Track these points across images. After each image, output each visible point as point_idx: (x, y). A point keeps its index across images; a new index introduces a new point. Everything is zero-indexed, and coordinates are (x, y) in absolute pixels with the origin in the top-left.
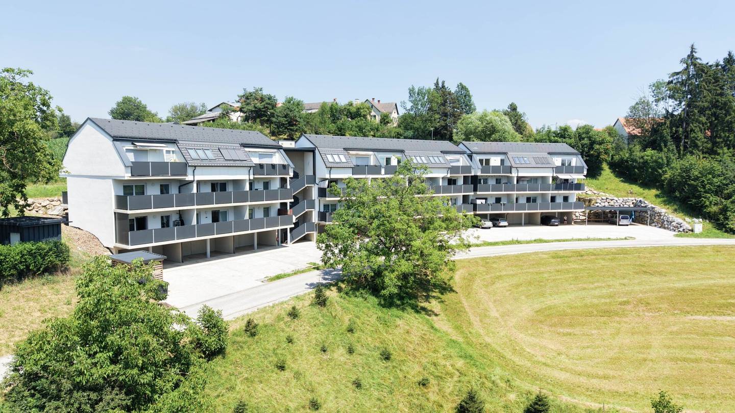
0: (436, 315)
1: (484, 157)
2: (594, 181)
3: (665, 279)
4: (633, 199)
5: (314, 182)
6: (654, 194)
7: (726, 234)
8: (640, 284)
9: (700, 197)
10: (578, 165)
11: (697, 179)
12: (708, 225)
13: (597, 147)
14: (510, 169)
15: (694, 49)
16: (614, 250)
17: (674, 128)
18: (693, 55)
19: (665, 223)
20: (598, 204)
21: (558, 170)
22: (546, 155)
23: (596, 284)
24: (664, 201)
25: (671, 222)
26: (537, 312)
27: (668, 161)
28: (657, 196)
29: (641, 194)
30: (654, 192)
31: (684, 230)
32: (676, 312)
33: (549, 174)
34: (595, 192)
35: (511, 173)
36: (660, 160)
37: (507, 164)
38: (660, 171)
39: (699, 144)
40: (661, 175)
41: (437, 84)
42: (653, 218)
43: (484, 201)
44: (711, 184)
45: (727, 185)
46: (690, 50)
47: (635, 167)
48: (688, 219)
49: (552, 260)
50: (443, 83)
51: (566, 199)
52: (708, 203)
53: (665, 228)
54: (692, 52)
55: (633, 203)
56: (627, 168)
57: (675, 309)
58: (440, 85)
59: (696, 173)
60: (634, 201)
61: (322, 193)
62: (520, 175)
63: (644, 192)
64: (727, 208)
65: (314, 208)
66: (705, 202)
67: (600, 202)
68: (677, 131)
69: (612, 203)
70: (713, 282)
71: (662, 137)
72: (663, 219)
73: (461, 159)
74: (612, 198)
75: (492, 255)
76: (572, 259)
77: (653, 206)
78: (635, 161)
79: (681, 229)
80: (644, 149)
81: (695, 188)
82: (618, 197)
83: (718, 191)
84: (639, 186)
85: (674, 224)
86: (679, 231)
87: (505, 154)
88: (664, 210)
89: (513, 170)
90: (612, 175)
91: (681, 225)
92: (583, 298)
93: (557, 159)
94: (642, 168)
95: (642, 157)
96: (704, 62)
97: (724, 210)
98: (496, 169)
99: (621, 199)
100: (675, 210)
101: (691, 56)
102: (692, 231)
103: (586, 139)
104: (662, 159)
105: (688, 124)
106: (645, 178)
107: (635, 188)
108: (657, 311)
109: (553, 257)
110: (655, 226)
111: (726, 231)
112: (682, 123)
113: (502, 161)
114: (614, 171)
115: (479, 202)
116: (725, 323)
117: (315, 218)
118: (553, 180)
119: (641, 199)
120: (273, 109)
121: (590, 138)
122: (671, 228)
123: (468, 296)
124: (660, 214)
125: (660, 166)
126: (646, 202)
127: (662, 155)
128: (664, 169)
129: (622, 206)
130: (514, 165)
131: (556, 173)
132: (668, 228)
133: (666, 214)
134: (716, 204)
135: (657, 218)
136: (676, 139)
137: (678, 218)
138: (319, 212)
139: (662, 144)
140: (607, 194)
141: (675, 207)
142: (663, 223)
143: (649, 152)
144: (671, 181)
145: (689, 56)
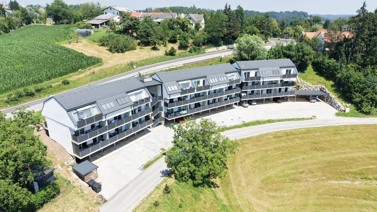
0: (218, 187)
1: (247, 72)
2: (302, 74)
3: (324, 153)
4: (320, 86)
5: (162, 99)
6: (331, 84)
7: (360, 113)
8: (311, 158)
9: (351, 93)
10: (294, 73)
11: (352, 83)
12: (353, 108)
13: (306, 57)
14: (259, 78)
15: (365, 4)
16: (304, 131)
17: (347, 48)
18: (364, 8)
19: (333, 103)
20: (303, 89)
21: (284, 76)
22: (278, 68)
23: (291, 159)
24: (335, 90)
25: (336, 104)
26: (262, 181)
27: (340, 68)
28: (332, 86)
29: (324, 84)
30: (331, 83)
31: (341, 110)
32: (324, 178)
33: (279, 79)
34: (302, 81)
35: (260, 80)
36: (336, 67)
37: (258, 75)
38: (336, 73)
39: (358, 60)
40: (336, 75)
41: (226, 7)
42: (328, 99)
43: (245, 94)
44: (358, 87)
45: (366, 88)
46: (363, 5)
47: (324, 68)
48: (344, 104)
49: (274, 140)
50: (230, 6)
51: (286, 90)
52: (355, 97)
53: (332, 106)
54: (364, 6)
55: (320, 88)
56: (320, 67)
57: (324, 176)
58: (228, 7)
59: (352, 81)
60: (321, 87)
61: (166, 105)
62: (264, 80)
63: (326, 82)
64: (363, 101)
65: (162, 110)
66: (354, 96)
67: (303, 87)
68: (348, 49)
69: (309, 88)
70: (345, 155)
71: (340, 52)
72: (332, 101)
73: (235, 74)
74: (310, 85)
75: (246, 137)
76: (283, 138)
77: (329, 92)
78: (324, 65)
79: (339, 109)
80: (330, 58)
81: (350, 87)
82: (313, 85)
83: (361, 91)
84: (324, 78)
85: (337, 105)
86: (339, 110)
87: (258, 69)
88: (333, 96)
89: (261, 78)
90: (312, 70)
91: (340, 107)
92: (283, 170)
93: (284, 70)
94: (327, 69)
95: (328, 63)
96: (369, 12)
97: (362, 101)
98: (252, 78)
99: (314, 86)
100: (339, 97)
101: (363, 8)
102: (345, 111)
103: (301, 52)
104: (338, 67)
105: (354, 47)
106: (328, 75)
107: (323, 79)
108: (315, 177)
109: (274, 138)
110: (328, 103)
111: (361, 112)
112: (352, 45)
113: (256, 73)
114: (313, 68)
115: (243, 95)
116: (344, 185)
117: (163, 115)
118: (281, 82)
119: (324, 87)
120: (138, 25)
121: (303, 52)
122: (335, 107)
123: (233, 171)
124: (331, 98)
125: (336, 70)
126: (326, 89)
127: (338, 64)
128: (338, 72)
129: (314, 89)
130: (262, 76)
131: (282, 78)
132: (334, 107)
133: (334, 99)
134: (359, 97)
135: (330, 99)
136: (347, 55)
137: (340, 103)
138: (165, 112)
139: (340, 57)
140: (308, 83)
141: (339, 95)
142: (332, 103)
143: (333, 60)
144: (340, 80)
145: (361, 8)
